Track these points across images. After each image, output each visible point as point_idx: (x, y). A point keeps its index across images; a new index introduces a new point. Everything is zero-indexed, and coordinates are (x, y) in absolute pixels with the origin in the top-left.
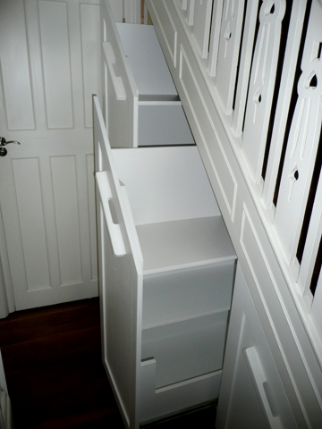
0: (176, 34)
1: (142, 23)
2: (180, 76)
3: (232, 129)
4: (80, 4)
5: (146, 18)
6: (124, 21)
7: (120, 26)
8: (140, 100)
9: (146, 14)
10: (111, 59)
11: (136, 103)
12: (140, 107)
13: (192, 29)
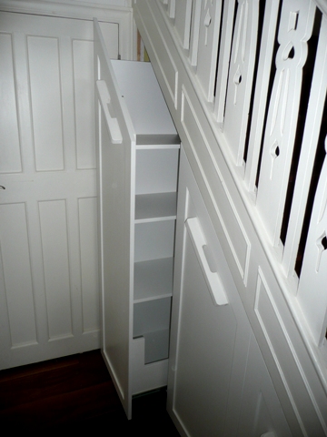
0: (177, 74)
1: (139, 60)
2: (182, 119)
3: (244, 183)
4: (72, 40)
5: (143, 54)
6: (119, 59)
7: (115, 64)
8: (137, 144)
9: (142, 51)
10: (105, 98)
11: (134, 147)
12: (137, 151)
13: (195, 69)
